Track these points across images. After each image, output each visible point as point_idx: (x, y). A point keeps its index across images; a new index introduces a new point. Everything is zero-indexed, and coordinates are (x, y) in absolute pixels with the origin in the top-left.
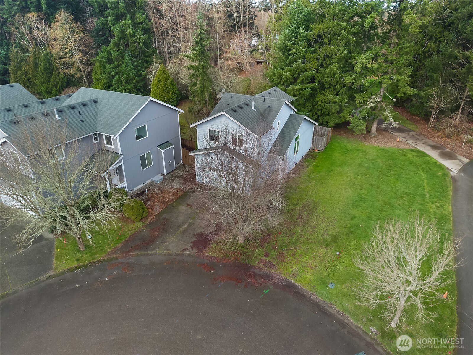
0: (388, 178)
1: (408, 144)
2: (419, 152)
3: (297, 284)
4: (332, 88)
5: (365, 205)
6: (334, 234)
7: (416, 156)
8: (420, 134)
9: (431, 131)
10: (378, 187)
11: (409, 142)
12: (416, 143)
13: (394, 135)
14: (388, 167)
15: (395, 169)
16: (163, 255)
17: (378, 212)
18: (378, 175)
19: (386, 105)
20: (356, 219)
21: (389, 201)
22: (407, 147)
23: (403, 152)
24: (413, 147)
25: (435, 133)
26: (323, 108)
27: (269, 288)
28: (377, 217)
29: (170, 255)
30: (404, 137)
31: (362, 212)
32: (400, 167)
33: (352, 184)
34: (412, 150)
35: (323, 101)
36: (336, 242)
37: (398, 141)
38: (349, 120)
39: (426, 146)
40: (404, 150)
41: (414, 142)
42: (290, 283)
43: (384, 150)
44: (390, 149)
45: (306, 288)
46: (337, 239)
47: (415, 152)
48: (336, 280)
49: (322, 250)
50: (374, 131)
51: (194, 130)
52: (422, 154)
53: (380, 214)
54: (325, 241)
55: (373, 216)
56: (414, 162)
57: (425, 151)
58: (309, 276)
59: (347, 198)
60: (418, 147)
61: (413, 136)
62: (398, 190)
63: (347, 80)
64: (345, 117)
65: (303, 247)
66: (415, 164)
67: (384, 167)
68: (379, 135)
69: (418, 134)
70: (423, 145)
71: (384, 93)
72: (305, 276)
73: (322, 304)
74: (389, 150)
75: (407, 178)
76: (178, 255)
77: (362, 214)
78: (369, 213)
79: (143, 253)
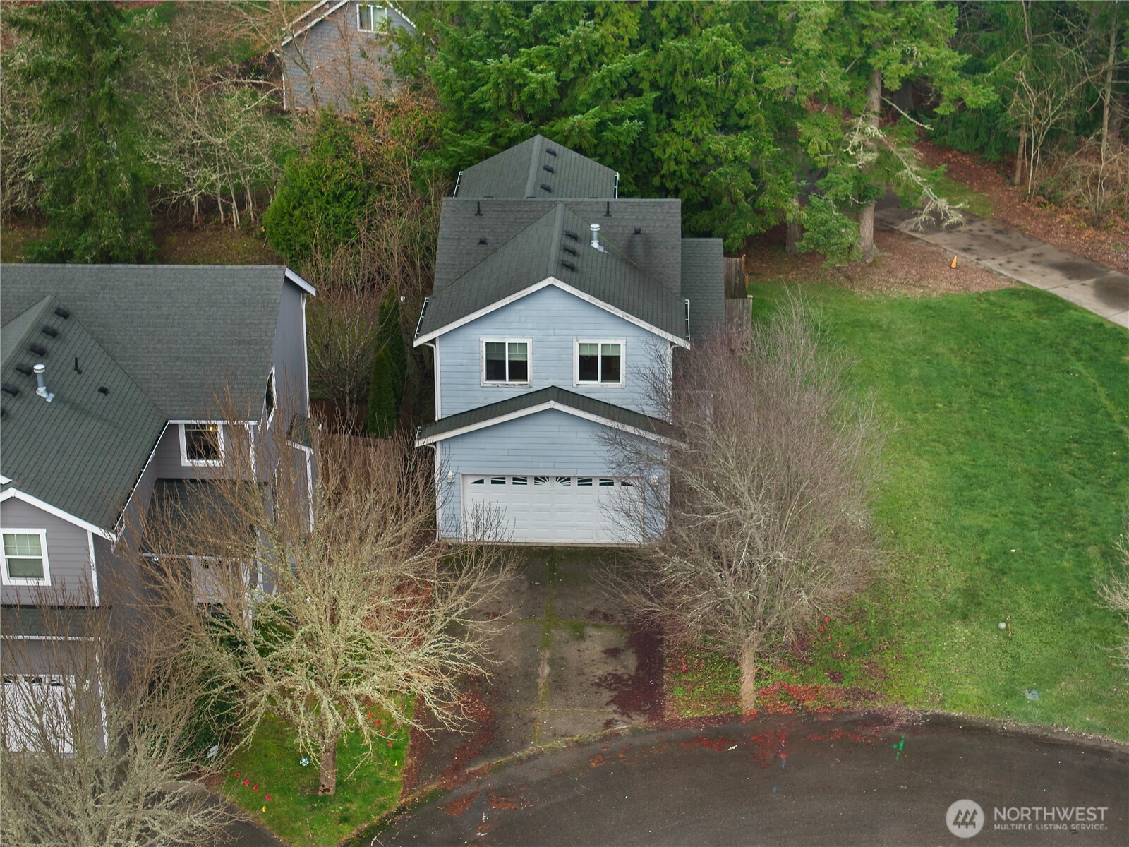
0: (1000, 401)
1: (990, 271)
2: (1036, 295)
3: (955, 713)
4: (703, 102)
5: (988, 495)
6: (963, 586)
7: (1036, 312)
8: (1005, 228)
9: (1033, 208)
10: (991, 436)
11: (988, 263)
12: (1013, 266)
13: (928, 243)
14: (981, 366)
15: (1004, 370)
16: (564, 749)
17: (1032, 506)
18: (968, 399)
19: (899, 145)
20: (990, 537)
21: (1042, 470)
22: (991, 285)
23: (992, 304)
24: (1010, 280)
25: (1050, 216)
26: (684, 182)
27: (901, 739)
28: (1037, 518)
29: (579, 744)
30: (965, 247)
31: (996, 516)
32: (1012, 360)
33: (917, 444)
34: (1014, 293)
35: (684, 157)
36: (979, 604)
37: (954, 265)
38: (794, 219)
39: (1047, 270)
40: (992, 298)
41: (1002, 260)
42: (938, 716)
43: (931, 308)
44: (949, 302)
45: (983, 717)
46: (978, 595)
47: (1025, 297)
48: (1035, 680)
49: (961, 632)
50: (868, 242)
51: (426, 355)
52: (1049, 304)
53: (1039, 510)
54: (952, 608)
55: (1026, 518)
56: (1042, 334)
57: (1053, 291)
58: (971, 690)
59: (932, 487)
60: (1025, 281)
61: (989, 237)
62: (1046, 433)
63: (774, 79)
64: (776, 209)
65: (912, 636)
66: (1048, 342)
67: (969, 370)
68: (886, 254)
69: (1000, 227)
70: (1032, 267)
71: (883, 104)
72: (960, 692)
73: (1036, 731)
74: (944, 304)
75: (1049, 391)
76: (605, 738)
77: (996, 519)
78: (1011, 512)
79: (503, 760)
